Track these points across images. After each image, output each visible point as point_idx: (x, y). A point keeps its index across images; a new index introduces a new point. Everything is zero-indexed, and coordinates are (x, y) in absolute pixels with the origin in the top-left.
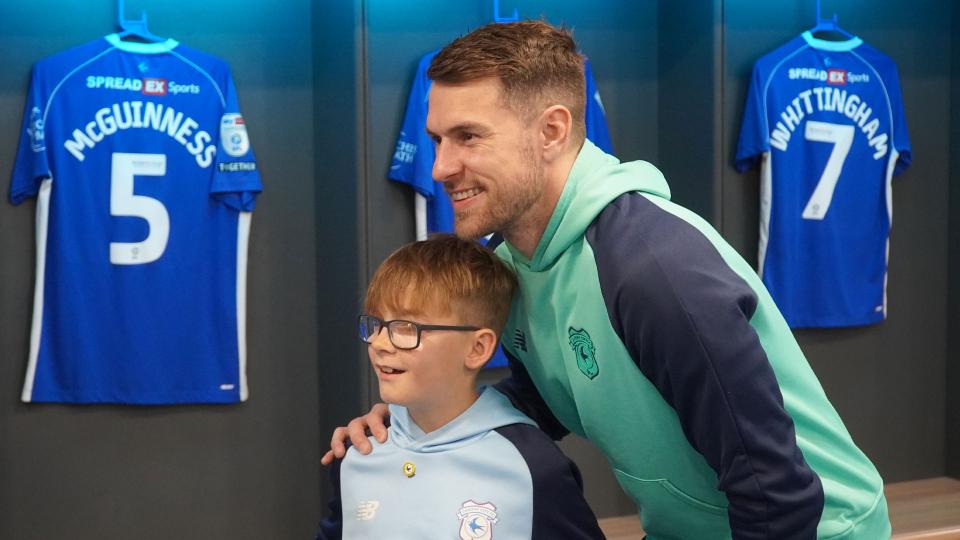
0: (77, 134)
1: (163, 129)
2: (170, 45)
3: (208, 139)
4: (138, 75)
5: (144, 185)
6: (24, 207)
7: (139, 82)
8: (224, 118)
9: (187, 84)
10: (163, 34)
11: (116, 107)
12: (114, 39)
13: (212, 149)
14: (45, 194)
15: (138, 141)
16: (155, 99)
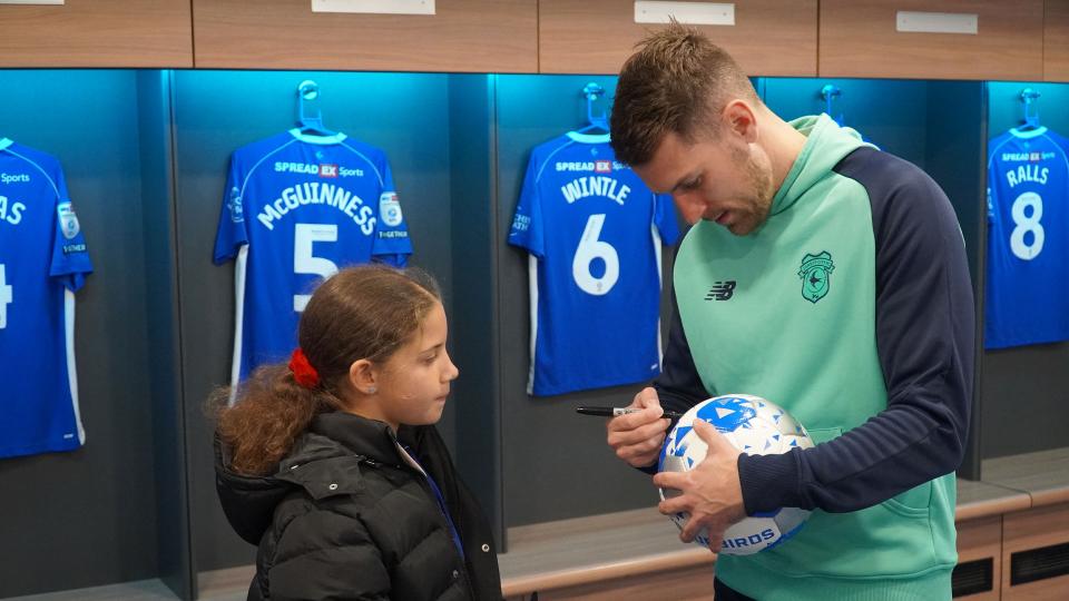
0: (268, 208)
1: (335, 204)
2: (340, 138)
3: (370, 212)
4: (315, 161)
5: (320, 249)
6: (226, 267)
7: (317, 167)
8: (383, 196)
9: (354, 169)
10: (335, 130)
11: (298, 187)
12: (296, 133)
13: (373, 220)
14: (243, 257)
15: (316, 214)
16: (329, 180)
